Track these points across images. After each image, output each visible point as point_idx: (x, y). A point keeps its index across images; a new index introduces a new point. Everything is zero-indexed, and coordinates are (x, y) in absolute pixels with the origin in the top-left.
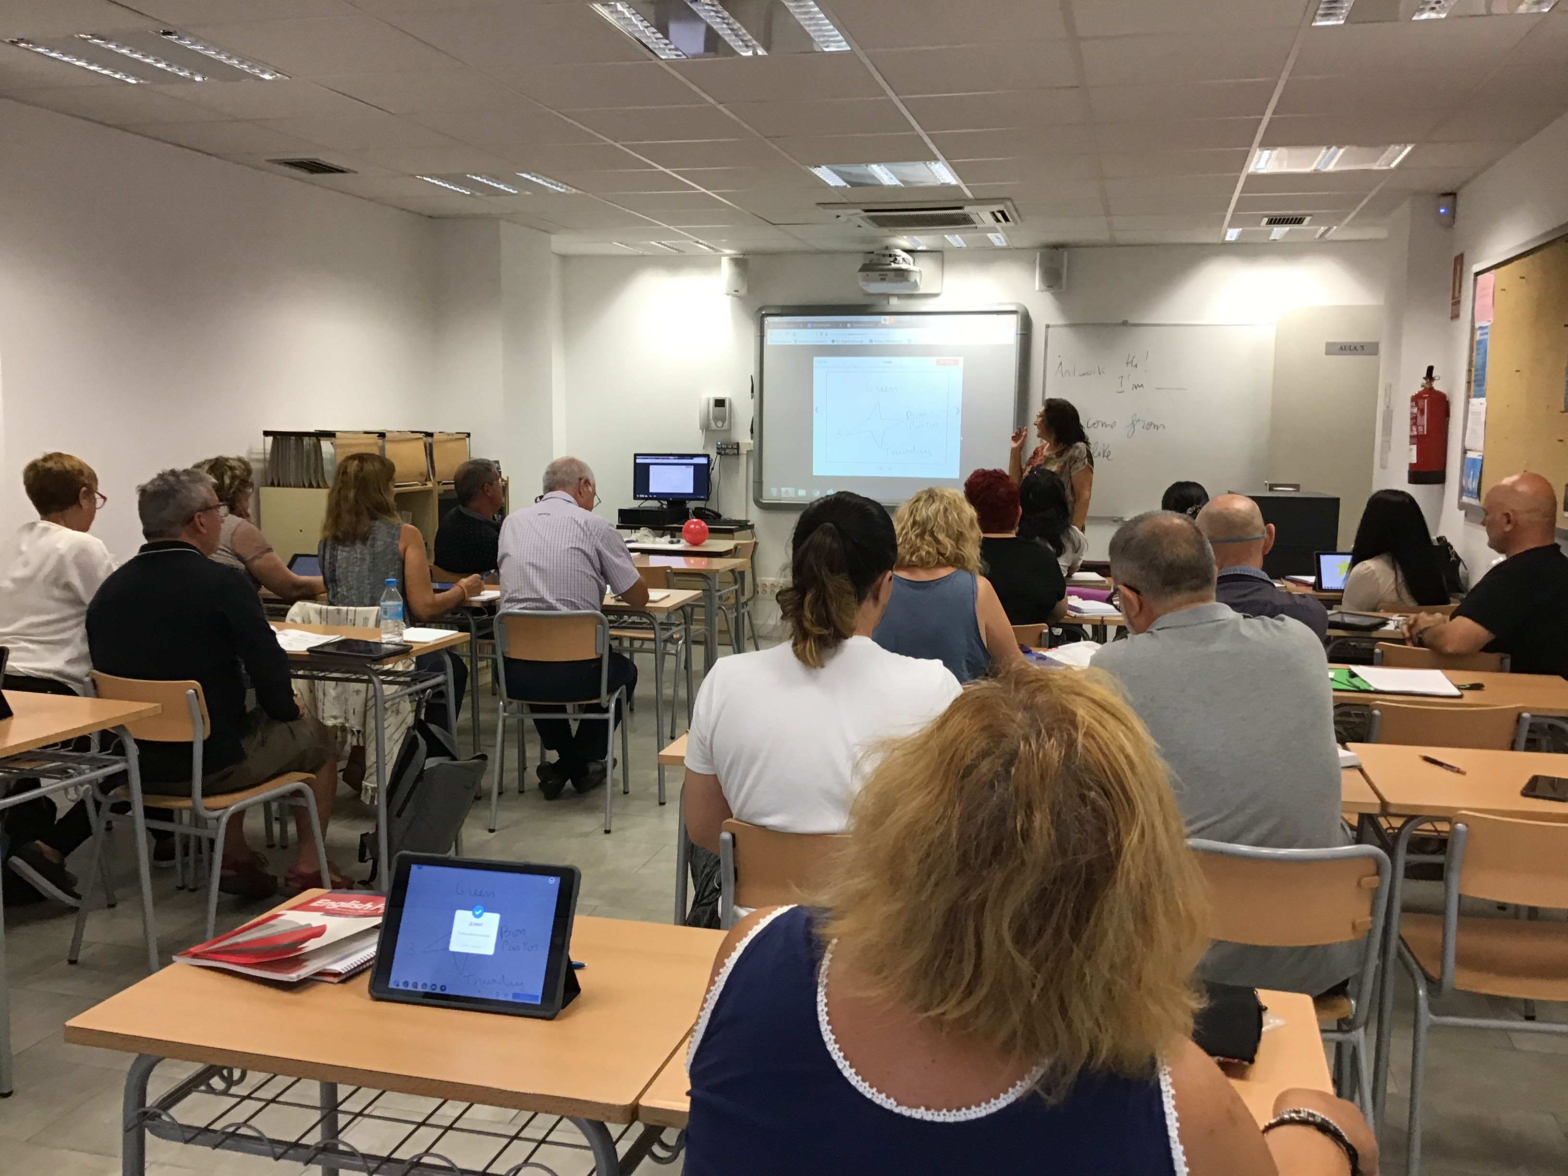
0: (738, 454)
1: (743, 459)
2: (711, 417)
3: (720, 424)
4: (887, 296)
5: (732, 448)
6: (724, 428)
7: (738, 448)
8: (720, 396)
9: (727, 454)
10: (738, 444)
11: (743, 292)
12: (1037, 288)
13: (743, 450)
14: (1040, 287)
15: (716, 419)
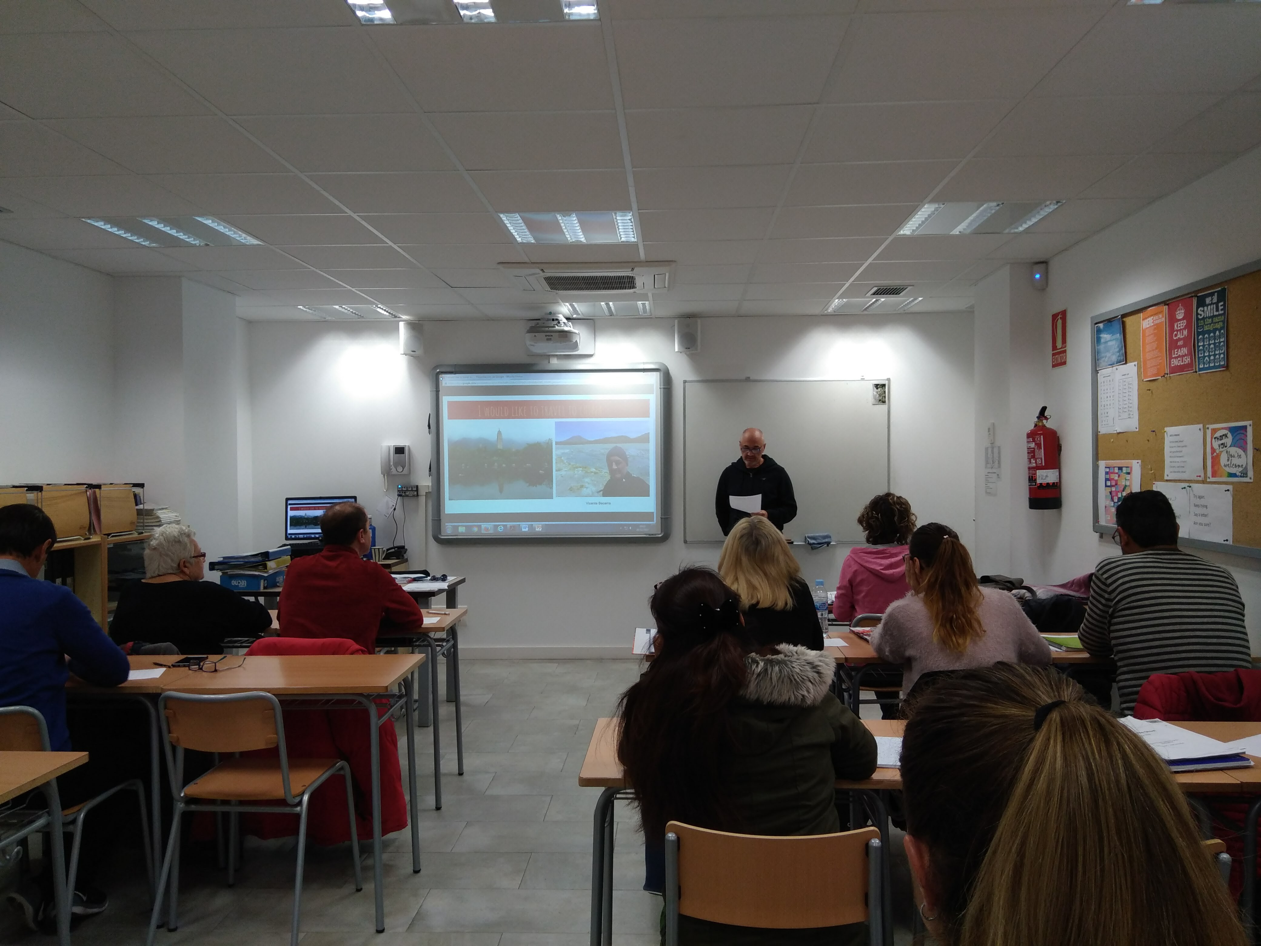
0: (418, 495)
1: (422, 499)
2: (392, 464)
3: (400, 469)
4: (548, 357)
5: (412, 490)
6: (404, 472)
7: (417, 490)
8: (400, 443)
9: (407, 496)
10: (417, 487)
11: (419, 352)
12: (676, 350)
13: (422, 492)
14: (679, 349)
15: (396, 465)
